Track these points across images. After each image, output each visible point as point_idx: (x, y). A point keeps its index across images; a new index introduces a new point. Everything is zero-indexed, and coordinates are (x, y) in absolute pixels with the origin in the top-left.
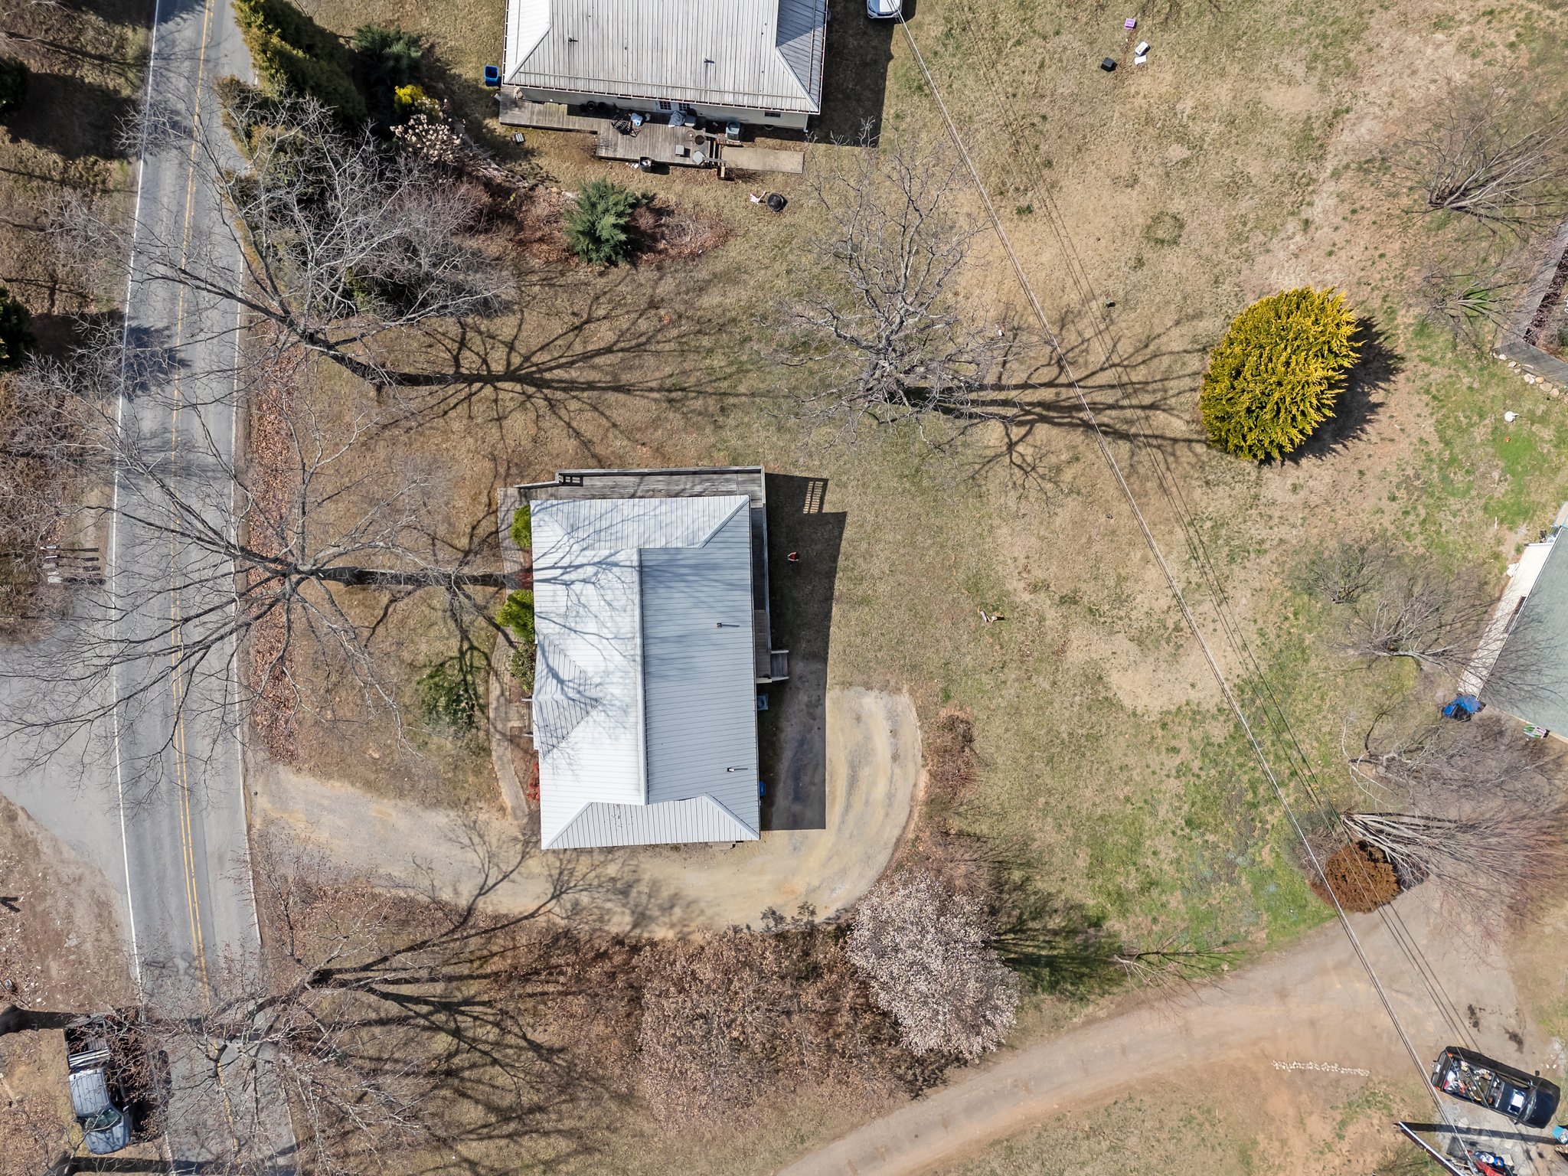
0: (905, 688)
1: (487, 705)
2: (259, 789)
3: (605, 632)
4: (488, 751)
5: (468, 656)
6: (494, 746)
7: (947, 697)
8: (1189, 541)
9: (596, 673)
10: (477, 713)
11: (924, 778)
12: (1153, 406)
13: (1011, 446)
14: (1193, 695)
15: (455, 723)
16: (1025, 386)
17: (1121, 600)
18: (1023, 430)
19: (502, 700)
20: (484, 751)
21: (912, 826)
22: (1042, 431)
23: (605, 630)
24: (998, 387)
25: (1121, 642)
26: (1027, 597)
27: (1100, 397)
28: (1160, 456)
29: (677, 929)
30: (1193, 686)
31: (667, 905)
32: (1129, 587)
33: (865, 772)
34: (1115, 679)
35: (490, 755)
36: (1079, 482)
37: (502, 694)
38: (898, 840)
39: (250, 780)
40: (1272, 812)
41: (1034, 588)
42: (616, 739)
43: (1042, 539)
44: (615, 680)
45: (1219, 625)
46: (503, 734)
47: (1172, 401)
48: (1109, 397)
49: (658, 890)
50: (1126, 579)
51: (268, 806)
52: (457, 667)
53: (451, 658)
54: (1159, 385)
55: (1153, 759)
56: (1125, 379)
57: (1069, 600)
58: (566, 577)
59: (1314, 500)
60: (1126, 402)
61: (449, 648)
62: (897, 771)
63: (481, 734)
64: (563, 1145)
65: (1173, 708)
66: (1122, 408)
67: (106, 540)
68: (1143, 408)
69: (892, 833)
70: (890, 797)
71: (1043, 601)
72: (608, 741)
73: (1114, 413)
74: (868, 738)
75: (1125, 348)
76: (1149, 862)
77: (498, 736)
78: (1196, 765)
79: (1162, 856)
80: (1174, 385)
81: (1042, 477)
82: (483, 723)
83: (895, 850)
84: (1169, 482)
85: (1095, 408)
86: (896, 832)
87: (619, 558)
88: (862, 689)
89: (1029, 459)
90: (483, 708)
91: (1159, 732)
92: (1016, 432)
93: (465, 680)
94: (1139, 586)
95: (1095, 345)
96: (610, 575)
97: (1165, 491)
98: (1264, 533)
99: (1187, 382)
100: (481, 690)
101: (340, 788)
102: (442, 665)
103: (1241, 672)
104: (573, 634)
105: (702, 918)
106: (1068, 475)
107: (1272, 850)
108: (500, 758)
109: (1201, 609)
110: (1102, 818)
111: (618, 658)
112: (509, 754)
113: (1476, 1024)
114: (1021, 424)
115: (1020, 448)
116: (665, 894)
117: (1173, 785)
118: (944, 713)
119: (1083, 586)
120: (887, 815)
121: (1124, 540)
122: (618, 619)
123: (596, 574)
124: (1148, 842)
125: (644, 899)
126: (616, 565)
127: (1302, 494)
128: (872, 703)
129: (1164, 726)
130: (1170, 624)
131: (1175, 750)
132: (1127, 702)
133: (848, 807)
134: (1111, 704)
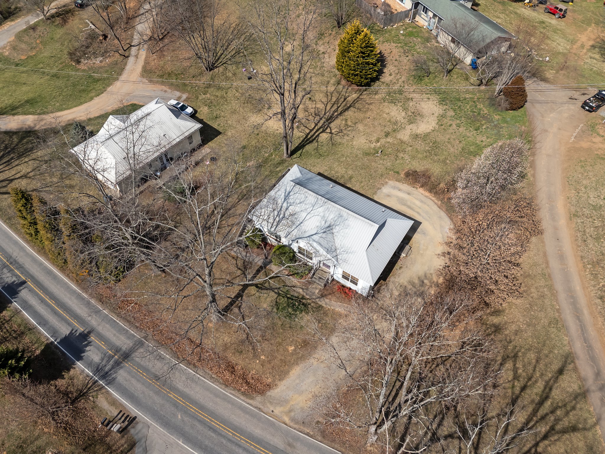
0: (387, 180)
1: (303, 296)
2: (272, 409)
3: (309, 210)
4: (321, 306)
5: (280, 292)
6: (320, 303)
7: (398, 173)
8: (388, 102)
9: (320, 222)
10: (304, 301)
11: (421, 190)
12: (345, 99)
13: (331, 133)
14: (436, 115)
15: (302, 311)
16: (316, 125)
17: (396, 123)
18: (329, 129)
19: (305, 290)
20: (319, 308)
21: (436, 201)
22: (332, 125)
23: (308, 210)
24: (311, 131)
25: (409, 127)
26: (379, 144)
27: (333, 109)
28: (360, 102)
29: (433, 285)
30: (433, 114)
31: (421, 283)
32: (393, 120)
33: (409, 203)
34: (419, 132)
35: (323, 307)
36: (353, 121)
37: (303, 289)
38: (439, 207)
39: (265, 410)
40: (484, 111)
41: (378, 141)
42: (348, 226)
43: (364, 135)
44: (327, 215)
45: (418, 103)
46: (319, 298)
47: (347, 95)
48: (335, 107)
49: (414, 283)
50: (390, 120)
51: (281, 409)
52: (281, 297)
53: (277, 298)
54: (340, 96)
55: (451, 131)
56: (333, 103)
57: (387, 135)
58: (281, 216)
59: (397, 71)
60: (339, 104)
61: (273, 297)
62: (414, 196)
63: (312, 304)
64: (509, 365)
65: (437, 121)
66: (340, 106)
67: (121, 405)
68: (344, 101)
69: (435, 208)
70: (422, 201)
71: (383, 141)
72: (347, 230)
73: (340, 108)
74: (397, 197)
75: (324, 100)
76: (484, 144)
77: (317, 300)
78: (458, 122)
79: (484, 140)
80: (343, 93)
81: (346, 129)
82: (309, 301)
83: (442, 210)
84: (369, 102)
85: (335, 112)
86: (436, 206)
87: (288, 189)
88: (379, 190)
89: (338, 130)
90: (303, 298)
91: (443, 127)
92: (328, 130)
93: (288, 298)
94: (394, 118)
95: (318, 106)
96: (292, 197)
97: (371, 104)
98: (398, 85)
99: (345, 90)
100: (296, 295)
101: (295, 372)
102: (276, 302)
103: (435, 102)
104: (302, 225)
105: (433, 275)
106: (349, 123)
107: (496, 115)
108: (326, 304)
109: (411, 105)
110: (463, 149)
111: (321, 209)
112: (327, 301)
113: (576, 99)
114: (327, 129)
115: (333, 131)
116: (416, 281)
117: (461, 129)
118: (402, 175)
119: (385, 130)
120: (428, 205)
121: (378, 117)
122: (308, 202)
123: (287, 203)
124: (478, 142)
125: (414, 290)
126: (290, 192)
127: (393, 74)
128: (385, 190)
129: (442, 125)
130: (410, 114)
131: (451, 125)
132: (428, 131)
133: (418, 213)
134: (427, 135)
